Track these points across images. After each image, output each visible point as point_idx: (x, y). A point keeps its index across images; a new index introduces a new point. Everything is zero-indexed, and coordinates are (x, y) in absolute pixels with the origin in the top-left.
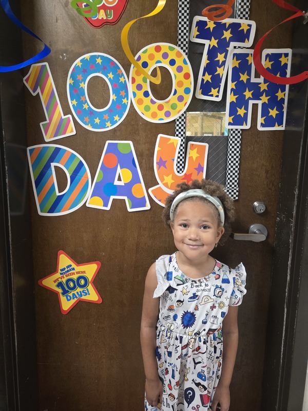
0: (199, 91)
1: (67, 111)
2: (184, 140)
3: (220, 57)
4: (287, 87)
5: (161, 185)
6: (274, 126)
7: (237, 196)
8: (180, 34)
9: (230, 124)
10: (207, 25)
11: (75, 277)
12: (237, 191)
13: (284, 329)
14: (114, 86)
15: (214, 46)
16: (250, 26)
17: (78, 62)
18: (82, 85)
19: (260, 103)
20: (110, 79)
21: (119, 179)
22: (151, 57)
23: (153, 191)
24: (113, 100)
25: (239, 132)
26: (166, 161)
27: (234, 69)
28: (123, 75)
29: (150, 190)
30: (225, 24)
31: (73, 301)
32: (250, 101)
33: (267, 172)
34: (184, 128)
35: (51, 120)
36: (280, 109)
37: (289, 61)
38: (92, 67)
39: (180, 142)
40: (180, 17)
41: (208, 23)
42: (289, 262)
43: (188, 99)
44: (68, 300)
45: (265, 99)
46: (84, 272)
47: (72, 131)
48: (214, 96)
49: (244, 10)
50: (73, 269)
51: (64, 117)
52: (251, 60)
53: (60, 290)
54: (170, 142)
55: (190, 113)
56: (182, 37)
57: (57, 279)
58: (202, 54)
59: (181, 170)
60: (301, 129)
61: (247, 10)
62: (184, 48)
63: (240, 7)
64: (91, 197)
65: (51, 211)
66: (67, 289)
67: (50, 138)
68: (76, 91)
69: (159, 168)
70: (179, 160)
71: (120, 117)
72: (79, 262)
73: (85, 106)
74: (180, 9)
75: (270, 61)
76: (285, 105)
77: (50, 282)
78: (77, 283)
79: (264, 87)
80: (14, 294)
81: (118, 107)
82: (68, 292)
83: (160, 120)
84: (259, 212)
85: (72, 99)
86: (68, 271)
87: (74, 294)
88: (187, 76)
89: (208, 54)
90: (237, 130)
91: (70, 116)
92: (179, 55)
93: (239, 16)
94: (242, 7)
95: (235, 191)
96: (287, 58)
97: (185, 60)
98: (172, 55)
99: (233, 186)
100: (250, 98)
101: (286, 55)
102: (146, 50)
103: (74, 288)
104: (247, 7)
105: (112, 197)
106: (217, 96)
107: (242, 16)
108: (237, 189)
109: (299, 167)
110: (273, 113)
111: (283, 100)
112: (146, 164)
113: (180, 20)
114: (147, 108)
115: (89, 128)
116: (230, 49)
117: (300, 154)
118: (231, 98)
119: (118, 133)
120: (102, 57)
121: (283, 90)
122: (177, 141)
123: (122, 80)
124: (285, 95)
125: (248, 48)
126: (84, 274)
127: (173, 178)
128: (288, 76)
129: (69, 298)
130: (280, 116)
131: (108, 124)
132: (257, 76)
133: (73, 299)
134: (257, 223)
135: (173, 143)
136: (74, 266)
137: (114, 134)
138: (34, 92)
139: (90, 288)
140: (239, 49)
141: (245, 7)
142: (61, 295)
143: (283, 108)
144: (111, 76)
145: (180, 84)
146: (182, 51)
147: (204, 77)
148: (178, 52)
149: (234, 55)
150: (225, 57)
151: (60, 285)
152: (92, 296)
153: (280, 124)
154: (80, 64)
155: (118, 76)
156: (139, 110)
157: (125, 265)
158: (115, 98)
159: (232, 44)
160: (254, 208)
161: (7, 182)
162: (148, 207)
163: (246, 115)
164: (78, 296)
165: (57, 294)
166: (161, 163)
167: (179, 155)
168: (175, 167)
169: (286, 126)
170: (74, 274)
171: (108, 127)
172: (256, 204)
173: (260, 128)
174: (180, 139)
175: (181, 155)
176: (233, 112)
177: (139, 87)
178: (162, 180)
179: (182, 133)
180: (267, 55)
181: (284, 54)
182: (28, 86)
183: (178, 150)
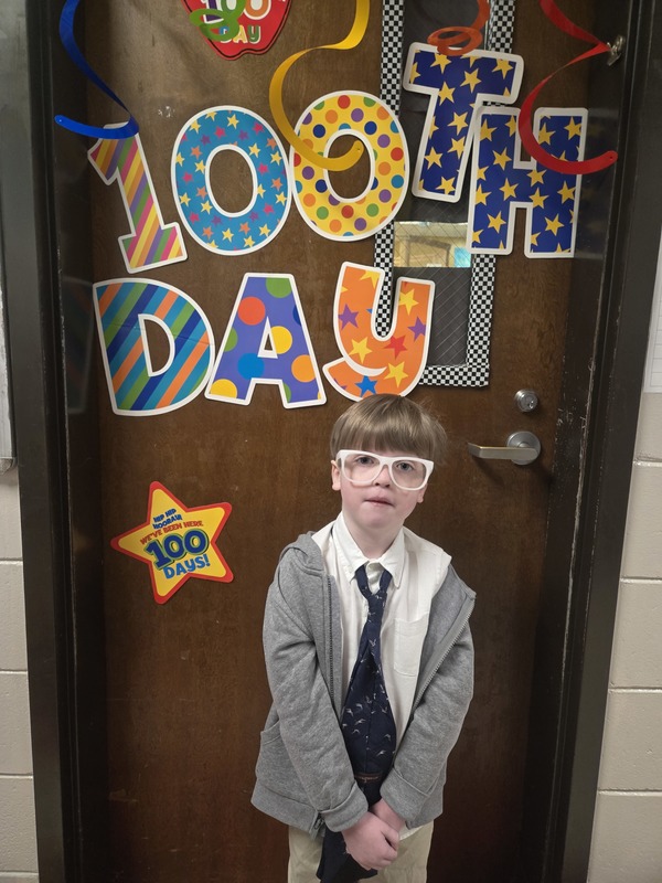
0: (418, 182)
1: (170, 215)
2: (390, 274)
3: (458, 121)
4: (579, 178)
5: (346, 358)
6: (554, 250)
7: (486, 379)
8: (385, 76)
9: (475, 245)
10: (434, 60)
11: (182, 532)
12: (487, 371)
13: (568, 616)
14: (260, 170)
15: (447, 99)
16: (513, 64)
17: (192, 123)
18: (199, 166)
19: (529, 207)
20: (253, 157)
21: (268, 347)
22: (332, 117)
23: (330, 370)
24: (259, 195)
25: (491, 260)
26: (356, 314)
27: (484, 143)
28: (277, 148)
29: (326, 368)
30: (468, 59)
31: (177, 579)
32: (512, 203)
33: (541, 335)
34: (391, 251)
35: (139, 231)
36: (566, 219)
37: (581, 131)
38: (220, 133)
39: (382, 278)
40: (386, 44)
41: (437, 56)
42: (579, 495)
43: (400, 196)
44: (168, 577)
45: (538, 200)
46: (199, 523)
47: (180, 254)
48: (447, 191)
49: (503, 35)
50: (179, 517)
51: (164, 227)
52: (514, 127)
53: (153, 558)
54: (364, 277)
55: (401, 223)
56: (389, 81)
57: (148, 536)
58: (425, 114)
59: (384, 329)
60: (601, 257)
61: (508, 35)
62: (393, 102)
63: (495, 29)
64: (215, 380)
65: (138, 406)
66: (166, 555)
67: (138, 266)
68: (188, 177)
69: (342, 327)
70: (380, 311)
71: (272, 229)
72: (190, 504)
73: (206, 207)
74: (386, 29)
75: (548, 131)
76: (575, 213)
77: (134, 543)
78: (186, 545)
79: (537, 178)
80: (73, 558)
81: (269, 209)
82: (168, 560)
83: (347, 234)
84: (525, 409)
85: (181, 194)
86: (168, 522)
87: (179, 565)
88: (397, 154)
89: (437, 113)
90: (487, 256)
91: (176, 225)
92: (382, 114)
93: (494, 45)
94: (500, 29)
95: (483, 370)
96: (578, 126)
97: (393, 124)
98: (370, 115)
99: (479, 360)
100: (511, 198)
101: (578, 120)
102: (322, 104)
103: (179, 554)
104: (509, 29)
105: (254, 381)
106: (452, 193)
107: (498, 45)
108: (487, 367)
109: (598, 323)
110: (554, 226)
111: (570, 202)
112: (319, 319)
113: (386, 50)
114: (322, 213)
115: (212, 248)
116: (477, 105)
117: (600, 300)
118: (476, 197)
119: (267, 260)
120: (239, 115)
121: (572, 184)
122: (378, 275)
123: (275, 158)
124: (574, 193)
125: (508, 105)
126: (200, 527)
127: (368, 347)
128: (581, 158)
129: (170, 572)
130: (565, 232)
131: (249, 241)
132: (524, 157)
133: (178, 574)
134: (522, 429)
135: (370, 279)
136: (180, 511)
137: (259, 261)
138: (108, 177)
139: (211, 552)
140: (493, 107)
141: (504, 29)
142: (154, 567)
143: (571, 217)
144: (255, 150)
145: (384, 169)
146: (388, 108)
147: (427, 158)
148: (382, 108)
149: (484, 117)
150: (468, 120)
151: (153, 547)
152: (215, 568)
153: (566, 246)
154: (197, 127)
155: (269, 150)
156: (307, 216)
157: (278, 509)
158: (262, 192)
159: (481, 97)
160: (517, 402)
161: (63, 345)
162: (322, 399)
163: (504, 228)
164: (187, 569)
165: (146, 565)
166: (348, 317)
167: (381, 302)
168: (373, 325)
169: (575, 251)
170: (179, 526)
171: (248, 247)
172: (520, 394)
173: (529, 254)
174: (383, 273)
175: (385, 302)
176: (480, 223)
177: (308, 173)
178: (349, 348)
179: (387, 260)
180: (544, 120)
181: (574, 118)
182: (96, 166)
183: (379, 292)
